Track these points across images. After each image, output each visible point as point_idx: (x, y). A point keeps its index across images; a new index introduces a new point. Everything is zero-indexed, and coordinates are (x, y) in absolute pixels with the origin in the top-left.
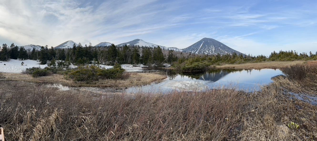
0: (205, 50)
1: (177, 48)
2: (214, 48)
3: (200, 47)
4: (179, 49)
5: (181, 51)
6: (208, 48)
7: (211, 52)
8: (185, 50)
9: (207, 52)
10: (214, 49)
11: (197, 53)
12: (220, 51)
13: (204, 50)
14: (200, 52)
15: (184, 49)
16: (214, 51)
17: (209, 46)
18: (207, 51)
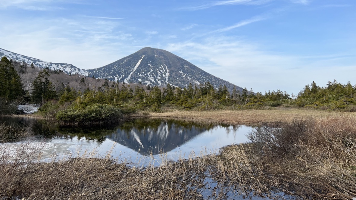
0: (147, 75)
1: (74, 67)
2: (168, 71)
3: (136, 68)
4: (79, 69)
5: (87, 74)
6: (155, 70)
7: (160, 80)
8: (94, 74)
9: (151, 81)
10: (167, 74)
11: (126, 81)
12: (182, 78)
13: (143, 76)
14: (135, 79)
15: (95, 70)
16: (167, 78)
17: (156, 66)
18: (150, 79)
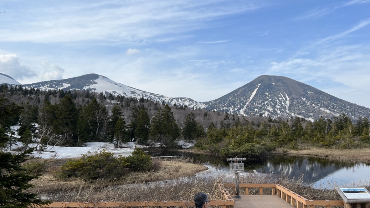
0: (264, 105)
1: (192, 100)
2: (288, 99)
3: (251, 98)
4: (196, 102)
5: (203, 107)
6: (273, 99)
7: (279, 109)
8: (211, 105)
9: (269, 111)
10: (288, 102)
11: (242, 112)
12: (306, 106)
13: (260, 106)
14: (251, 109)
15: (210, 102)
16: (287, 107)
17: (274, 94)
18: (268, 108)
